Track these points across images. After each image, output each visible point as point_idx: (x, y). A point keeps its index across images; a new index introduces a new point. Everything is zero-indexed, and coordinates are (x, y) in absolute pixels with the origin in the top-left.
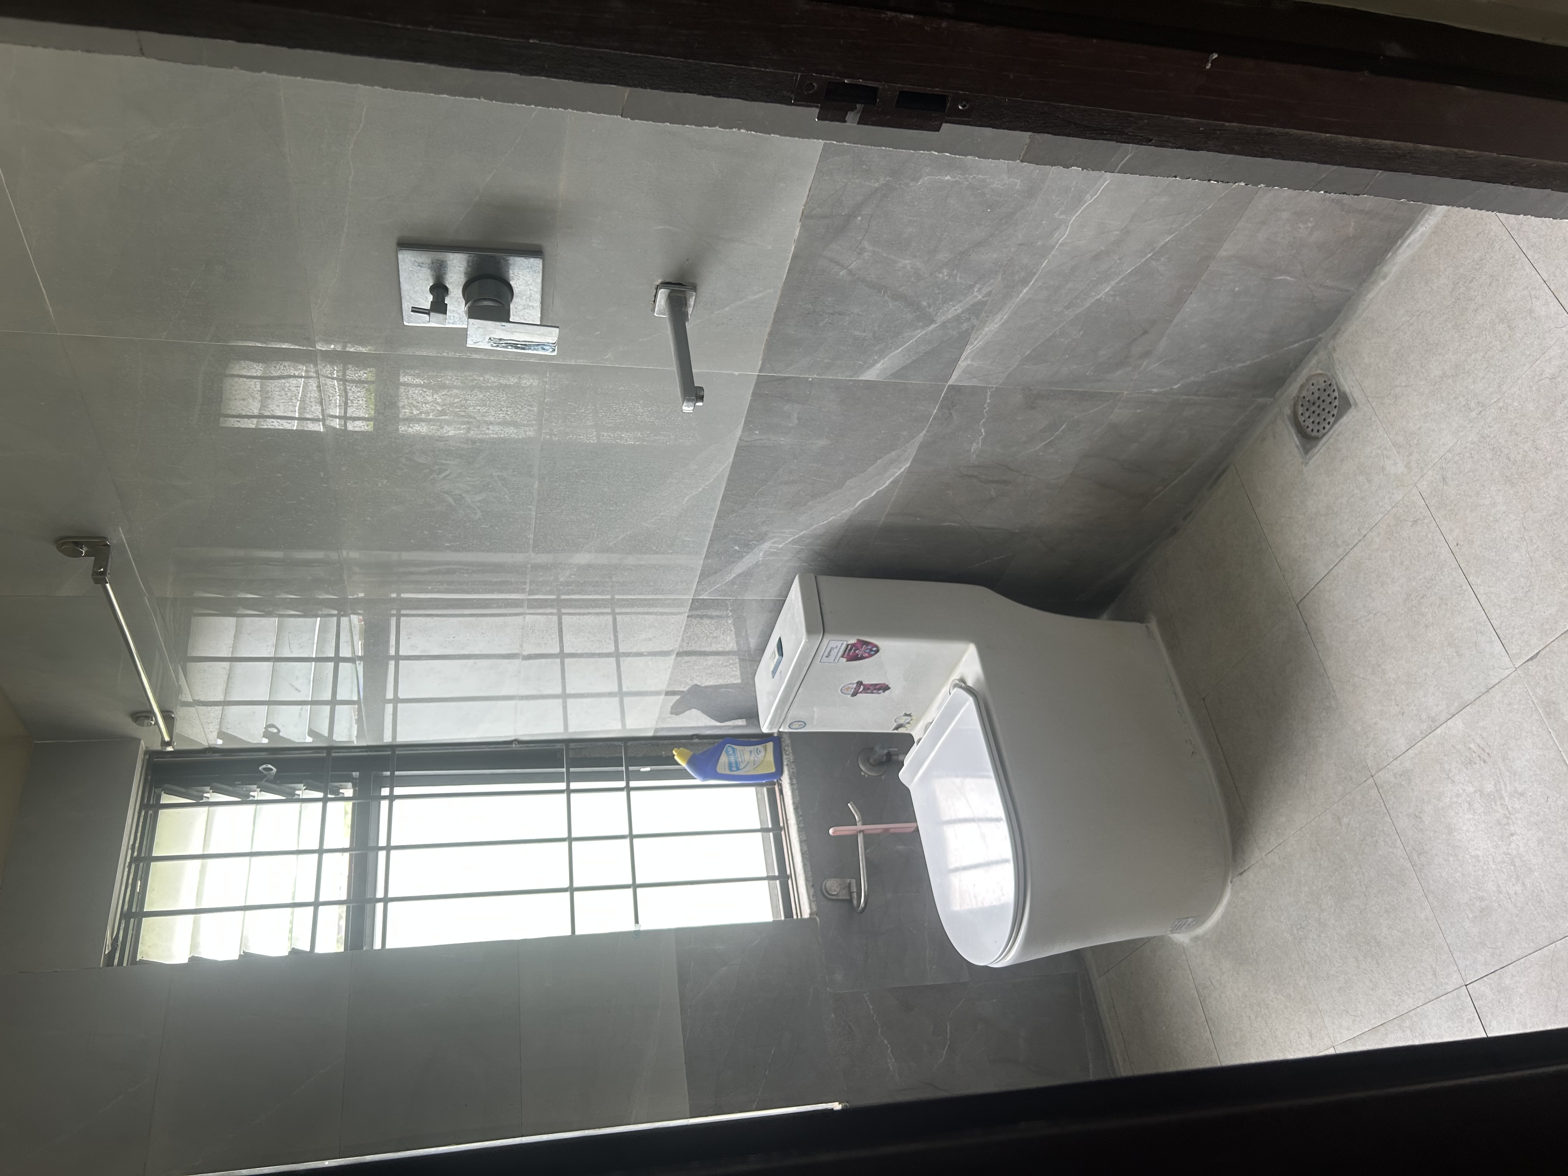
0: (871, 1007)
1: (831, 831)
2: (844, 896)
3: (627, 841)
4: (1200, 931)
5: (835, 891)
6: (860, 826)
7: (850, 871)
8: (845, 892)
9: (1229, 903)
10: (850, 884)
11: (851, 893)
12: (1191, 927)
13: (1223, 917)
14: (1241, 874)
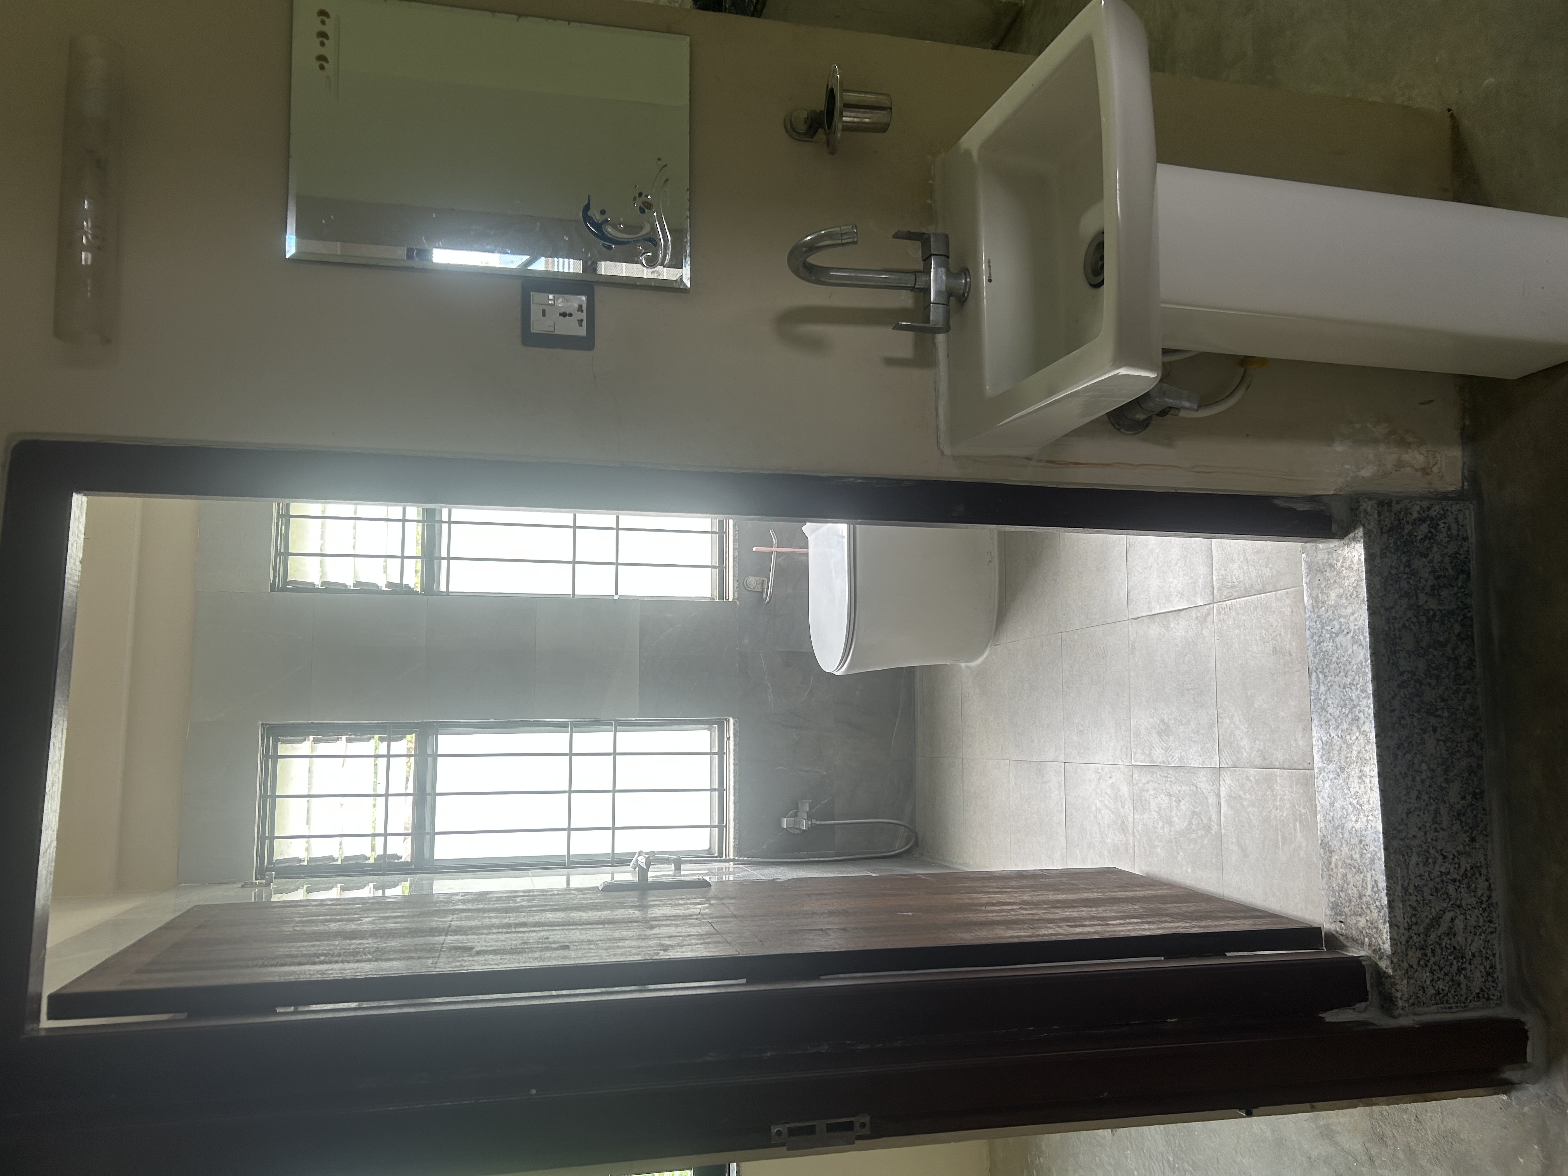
0: (763, 662)
1: (754, 549)
2: (759, 589)
3: (615, 531)
4: (970, 664)
5: (752, 586)
6: (775, 549)
7: (763, 572)
8: (759, 586)
9: (986, 659)
10: (763, 581)
11: (763, 588)
12: (966, 661)
13: (982, 663)
14: (996, 645)
